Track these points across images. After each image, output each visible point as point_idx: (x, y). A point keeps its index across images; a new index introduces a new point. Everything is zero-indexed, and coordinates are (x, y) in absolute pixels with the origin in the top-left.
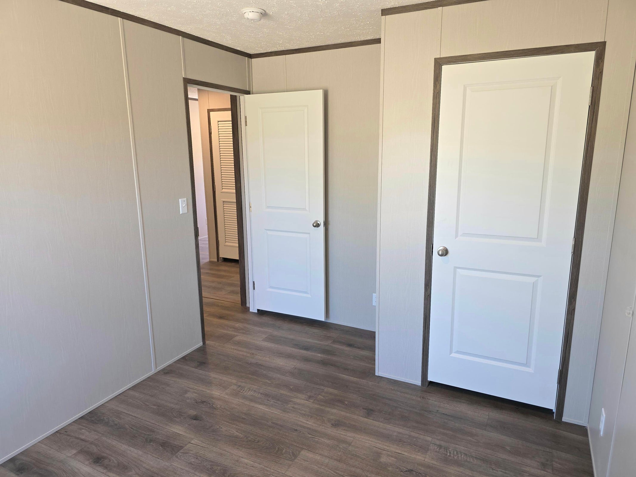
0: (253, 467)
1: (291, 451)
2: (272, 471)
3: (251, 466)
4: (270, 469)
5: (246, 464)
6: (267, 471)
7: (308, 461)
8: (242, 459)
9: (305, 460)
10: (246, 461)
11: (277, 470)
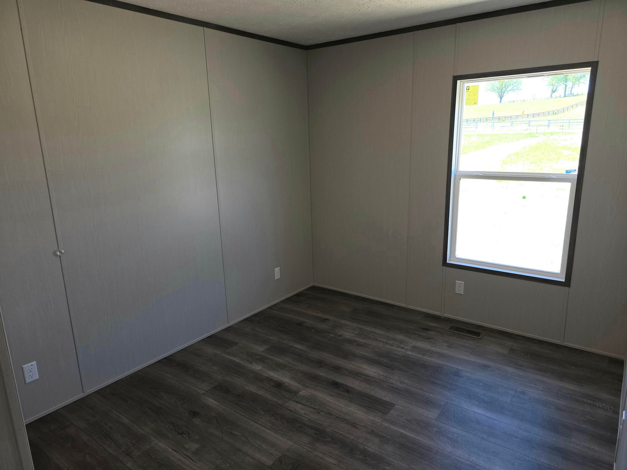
0: (324, 454)
1: (283, 466)
2: (305, 447)
3: (326, 454)
4: (307, 450)
5: (330, 457)
6: (310, 448)
7: (269, 453)
8: (335, 463)
9: (272, 454)
10: (331, 460)
11: (301, 447)
